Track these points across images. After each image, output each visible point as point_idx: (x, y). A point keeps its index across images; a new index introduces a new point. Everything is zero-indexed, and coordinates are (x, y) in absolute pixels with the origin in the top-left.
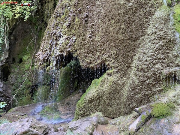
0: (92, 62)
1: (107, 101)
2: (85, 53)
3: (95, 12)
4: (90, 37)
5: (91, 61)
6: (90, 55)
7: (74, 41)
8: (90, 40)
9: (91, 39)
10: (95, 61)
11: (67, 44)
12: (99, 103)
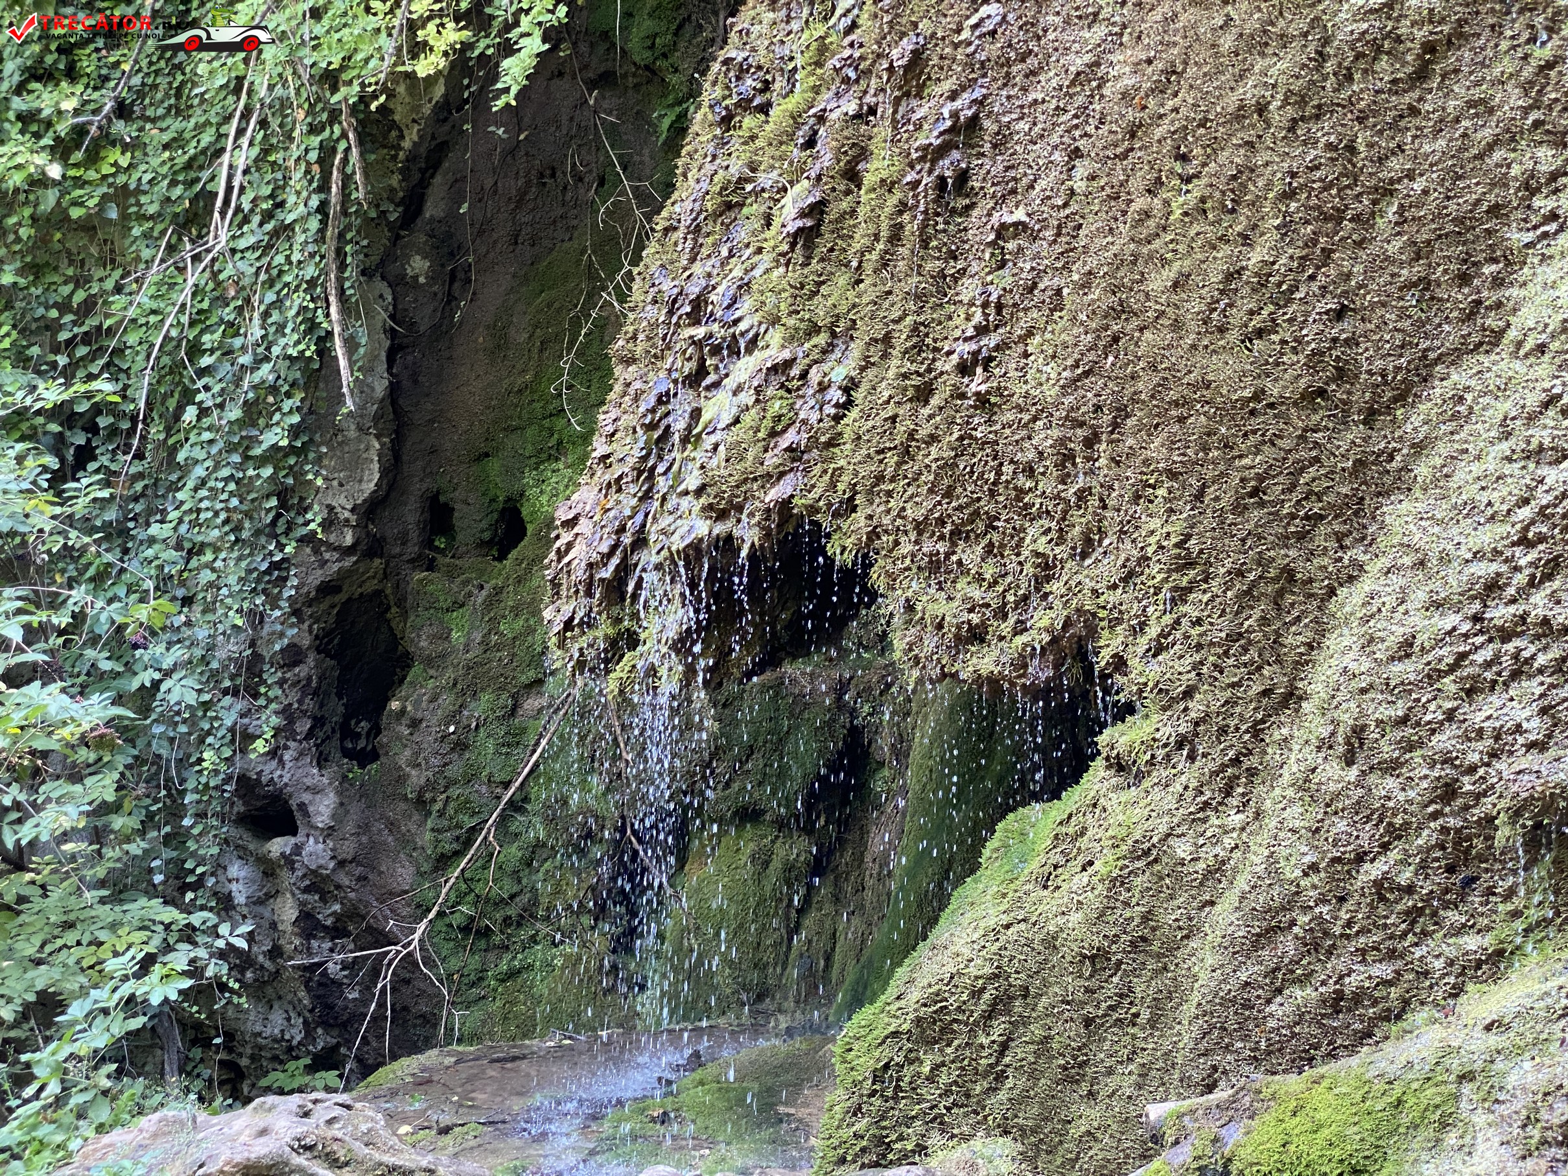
0: (983, 624)
1: (1067, 1033)
2: (920, 527)
3: (1051, 79)
4: (965, 369)
5: (975, 618)
6: (970, 554)
7: (836, 395)
8: (963, 396)
9: (977, 384)
10: (1012, 620)
11: (773, 434)
12: (1004, 1047)
